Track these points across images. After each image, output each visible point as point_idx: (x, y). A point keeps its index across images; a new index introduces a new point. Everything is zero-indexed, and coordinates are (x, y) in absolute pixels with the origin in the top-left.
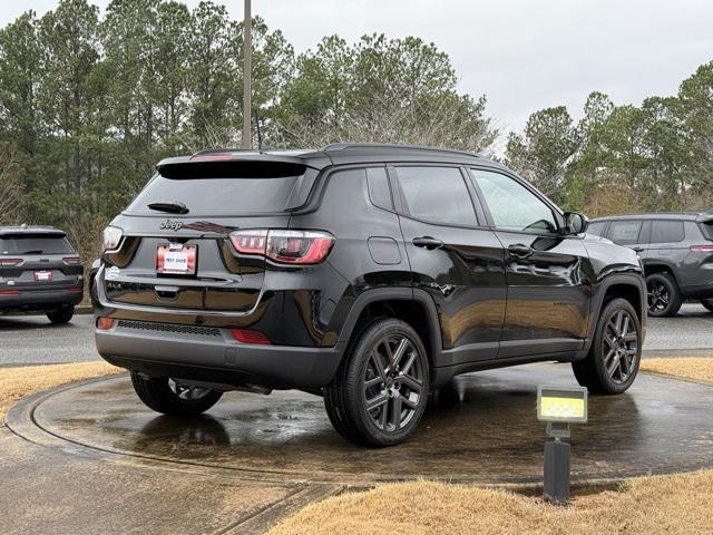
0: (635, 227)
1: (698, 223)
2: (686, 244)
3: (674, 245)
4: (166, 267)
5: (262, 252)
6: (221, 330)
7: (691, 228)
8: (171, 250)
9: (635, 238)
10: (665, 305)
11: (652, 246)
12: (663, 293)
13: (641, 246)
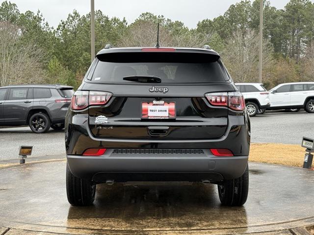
0: (25, 91)
1: (57, 89)
2: (53, 99)
3: (47, 99)
4: (149, 115)
5: (226, 104)
6: (204, 150)
7: (54, 92)
8: (154, 105)
9: (25, 96)
10: (43, 128)
11: (35, 100)
12: (42, 122)
13: (30, 100)
